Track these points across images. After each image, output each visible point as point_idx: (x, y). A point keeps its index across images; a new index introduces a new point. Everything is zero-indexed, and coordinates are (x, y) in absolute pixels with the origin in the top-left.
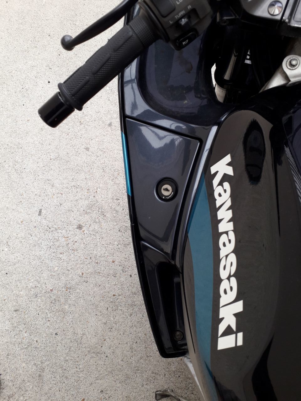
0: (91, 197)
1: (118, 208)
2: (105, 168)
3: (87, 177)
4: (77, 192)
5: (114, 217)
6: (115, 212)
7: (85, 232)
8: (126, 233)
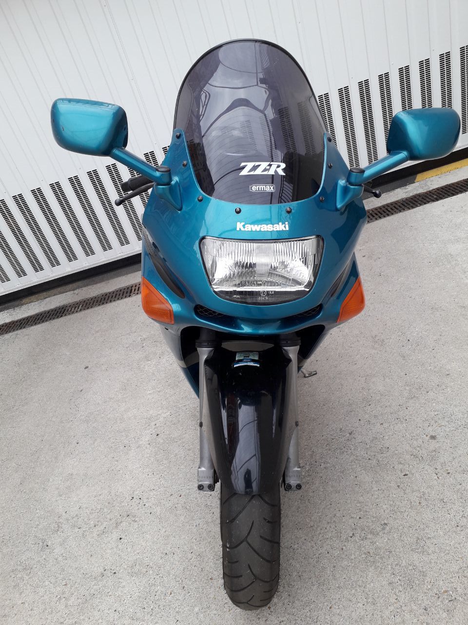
0: (439, 467)
1: (401, 466)
2: (443, 504)
3: (460, 487)
4: (460, 466)
5: (400, 457)
6: (402, 462)
7: (425, 436)
8: (380, 448)
